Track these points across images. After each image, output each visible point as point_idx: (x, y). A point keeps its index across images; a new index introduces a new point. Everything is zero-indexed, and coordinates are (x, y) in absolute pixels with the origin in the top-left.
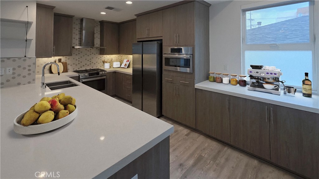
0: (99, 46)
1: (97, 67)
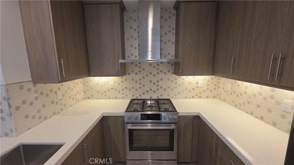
0: (174, 58)
1: (168, 95)
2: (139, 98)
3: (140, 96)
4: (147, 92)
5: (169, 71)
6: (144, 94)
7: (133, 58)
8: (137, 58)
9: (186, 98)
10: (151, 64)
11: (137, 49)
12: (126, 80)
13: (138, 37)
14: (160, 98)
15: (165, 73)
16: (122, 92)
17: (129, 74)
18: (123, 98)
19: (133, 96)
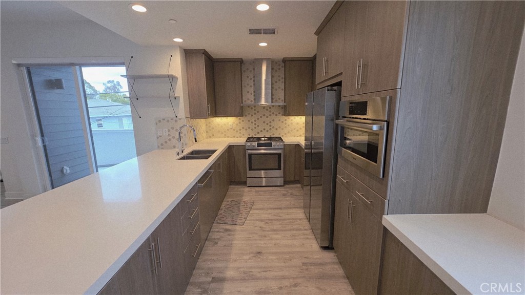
0: (283, 102)
1: (280, 134)
2: (254, 136)
3: (255, 135)
4: (261, 131)
5: (279, 113)
6: (258, 133)
7: (248, 102)
8: (253, 103)
9: (294, 136)
10: (264, 107)
11: (253, 94)
12: (243, 121)
13: (254, 84)
14: (272, 136)
15: (276, 115)
16: (239, 131)
17: (246, 116)
18: (241, 137)
19: (249, 135)
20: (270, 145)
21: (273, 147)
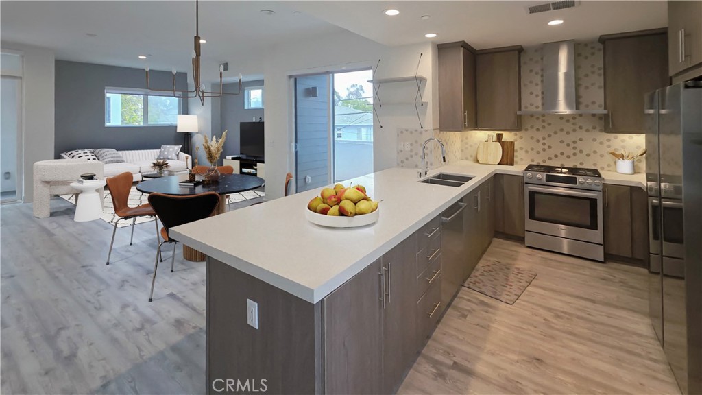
0: (602, 109)
1: (595, 164)
2: (542, 164)
3: (544, 161)
4: (556, 156)
5: (594, 128)
6: (550, 159)
7: (532, 109)
8: (540, 109)
10: (562, 117)
11: (540, 97)
12: (521, 138)
13: (542, 81)
14: (579, 166)
15: (587, 130)
17: (526, 130)
20: (573, 181)
21: (578, 185)
